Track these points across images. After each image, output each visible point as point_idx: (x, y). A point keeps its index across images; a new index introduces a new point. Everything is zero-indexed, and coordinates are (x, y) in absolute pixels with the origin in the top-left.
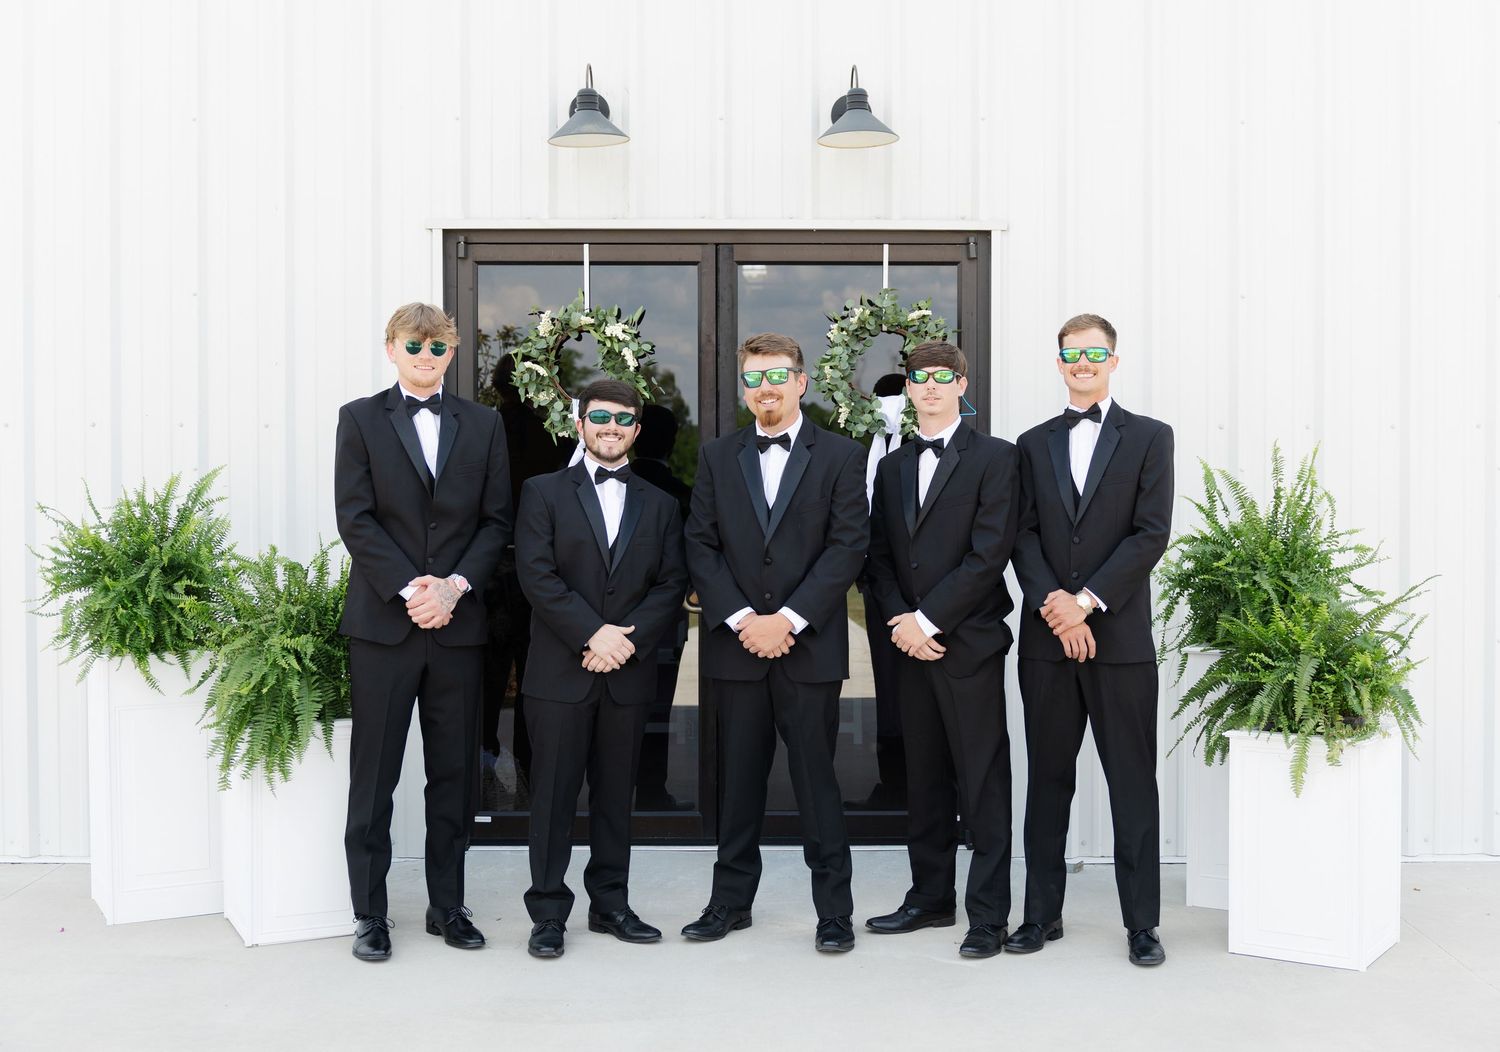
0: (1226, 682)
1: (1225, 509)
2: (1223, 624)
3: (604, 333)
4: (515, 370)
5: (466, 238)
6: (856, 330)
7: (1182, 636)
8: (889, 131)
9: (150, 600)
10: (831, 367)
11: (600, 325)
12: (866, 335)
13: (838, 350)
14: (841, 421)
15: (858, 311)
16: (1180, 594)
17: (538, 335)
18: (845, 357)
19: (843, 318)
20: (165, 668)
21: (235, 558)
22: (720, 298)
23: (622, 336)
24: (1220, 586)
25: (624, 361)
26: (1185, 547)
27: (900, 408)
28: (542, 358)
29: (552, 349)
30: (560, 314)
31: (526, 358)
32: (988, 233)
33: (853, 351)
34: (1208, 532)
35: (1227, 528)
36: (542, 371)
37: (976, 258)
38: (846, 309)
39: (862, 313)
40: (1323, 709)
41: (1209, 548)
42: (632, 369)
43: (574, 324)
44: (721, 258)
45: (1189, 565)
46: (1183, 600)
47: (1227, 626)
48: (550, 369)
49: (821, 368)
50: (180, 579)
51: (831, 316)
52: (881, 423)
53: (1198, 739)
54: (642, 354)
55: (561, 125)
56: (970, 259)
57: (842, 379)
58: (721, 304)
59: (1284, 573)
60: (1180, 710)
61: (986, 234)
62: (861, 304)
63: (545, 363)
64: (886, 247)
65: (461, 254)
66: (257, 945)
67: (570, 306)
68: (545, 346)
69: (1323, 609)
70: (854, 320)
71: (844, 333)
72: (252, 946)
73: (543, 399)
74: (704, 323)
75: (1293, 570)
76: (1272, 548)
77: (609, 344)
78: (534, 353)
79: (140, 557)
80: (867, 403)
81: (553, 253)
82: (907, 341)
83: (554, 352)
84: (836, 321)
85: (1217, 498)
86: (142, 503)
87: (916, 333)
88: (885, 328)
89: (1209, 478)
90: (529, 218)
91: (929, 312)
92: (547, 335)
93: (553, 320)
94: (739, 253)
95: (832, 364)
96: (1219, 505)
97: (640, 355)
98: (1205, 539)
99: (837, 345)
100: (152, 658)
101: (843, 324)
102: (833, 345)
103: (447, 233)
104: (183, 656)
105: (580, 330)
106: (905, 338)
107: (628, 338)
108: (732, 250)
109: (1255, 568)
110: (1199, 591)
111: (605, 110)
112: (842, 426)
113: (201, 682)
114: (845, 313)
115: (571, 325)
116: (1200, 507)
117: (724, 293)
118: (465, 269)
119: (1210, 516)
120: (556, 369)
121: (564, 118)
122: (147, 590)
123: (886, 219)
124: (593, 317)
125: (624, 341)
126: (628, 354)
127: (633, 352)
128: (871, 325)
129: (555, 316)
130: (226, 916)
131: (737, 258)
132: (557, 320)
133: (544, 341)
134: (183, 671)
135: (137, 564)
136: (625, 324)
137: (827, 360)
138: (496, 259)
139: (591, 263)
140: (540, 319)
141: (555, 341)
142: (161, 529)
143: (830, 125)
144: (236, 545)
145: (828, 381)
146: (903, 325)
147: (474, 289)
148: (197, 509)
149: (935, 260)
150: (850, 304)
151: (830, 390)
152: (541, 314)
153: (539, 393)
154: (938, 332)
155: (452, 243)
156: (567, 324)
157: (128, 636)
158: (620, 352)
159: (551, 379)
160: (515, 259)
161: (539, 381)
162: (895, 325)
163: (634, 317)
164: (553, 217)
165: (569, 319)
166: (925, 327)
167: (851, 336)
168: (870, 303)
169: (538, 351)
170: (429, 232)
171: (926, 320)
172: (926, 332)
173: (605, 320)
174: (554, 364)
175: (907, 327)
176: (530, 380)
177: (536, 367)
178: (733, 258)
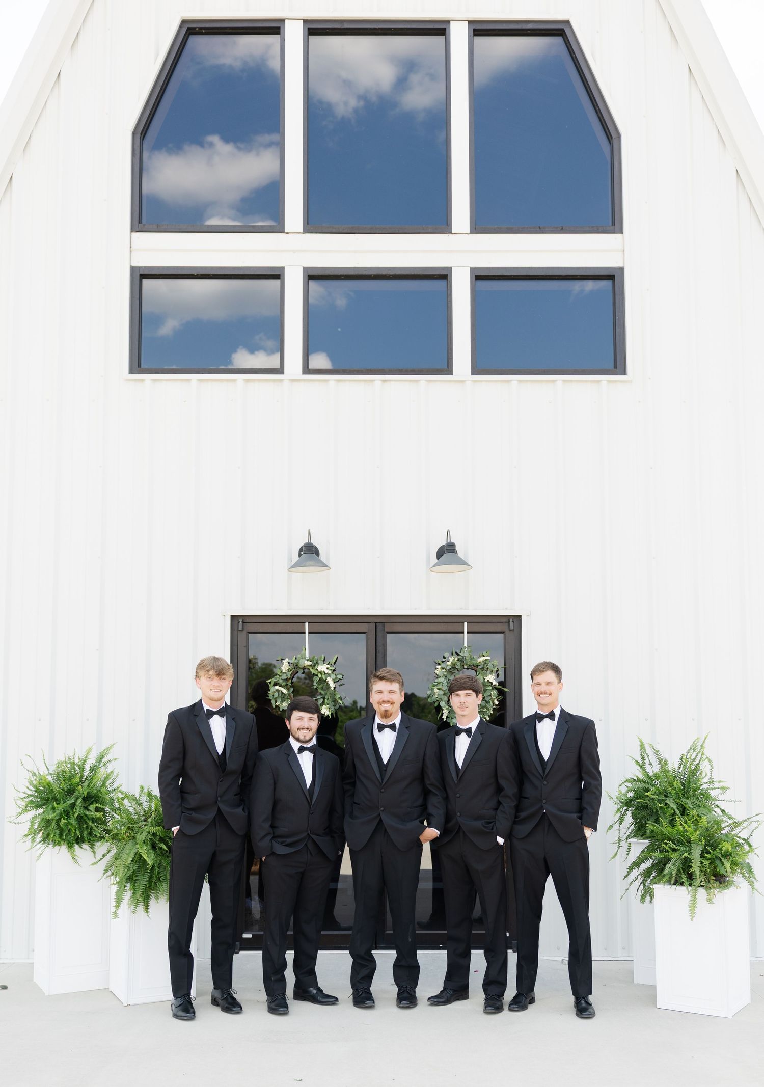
0: (652, 858)
1: (651, 764)
2: (650, 826)
3: (317, 670)
4: (270, 691)
5: (243, 620)
6: (450, 669)
7: (628, 833)
8: (466, 564)
9: (77, 815)
10: (438, 689)
11: (315, 666)
12: (456, 672)
13: (441, 680)
14: (444, 717)
15: (451, 659)
16: (627, 810)
17: (281, 672)
19: (443, 662)
20: (83, 852)
21: (121, 792)
22: (378, 651)
23: (327, 671)
24: (647, 806)
25: (328, 684)
26: (629, 784)
28: (284, 684)
29: (289, 679)
30: (293, 661)
31: (275, 684)
32: (520, 617)
33: (449, 680)
34: (641, 777)
35: (651, 774)
36: (285, 691)
37: (514, 630)
38: (444, 657)
39: (454, 660)
40: (704, 873)
41: (642, 785)
42: (332, 688)
43: (301, 665)
44: (378, 629)
45: (631, 794)
46: (629, 814)
47: (652, 827)
48: (288, 690)
49: (432, 690)
50: (92, 803)
51: (437, 661)
53: (638, 890)
54: (337, 680)
55: (293, 563)
56: (510, 630)
57: (444, 694)
58: (378, 654)
59: (681, 799)
60: (628, 874)
61: (519, 618)
62: (452, 655)
63: (286, 686)
64: (466, 624)
65: (240, 628)
66: (131, 1004)
67: (299, 656)
68: (286, 678)
69: (704, 819)
70: (449, 663)
71: (444, 670)
72: (128, 1005)
74: (369, 665)
75: (687, 798)
76: (675, 786)
77: (320, 676)
78: (280, 681)
79: (70, 792)
81: (289, 627)
82: (478, 673)
83: (290, 680)
84: (439, 664)
85: (646, 758)
86: (74, 763)
87: (482, 669)
88: (465, 667)
89: (642, 747)
90: (276, 610)
91: (488, 658)
92: (286, 672)
93: (289, 663)
94: (388, 627)
95: (438, 687)
96: (647, 762)
98: (639, 780)
99: (440, 677)
100: (76, 846)
101: (443, 665)
102: (438, 677)
103: (233, 617)
104: (92, 846)
105: (304, 668)
106: (476, 672)
107: (330, 672)
108: (384, 626)
109: (666, 796)
110: (637, 809)
111: (317, 553)
112: (445, 720)
113: (101, 859)
114: (444, 660)
115: (299, 666)
116: (637, 762)
117: (380, 649)
119: (642, 767)
120: (292, 690)
121: (296, 558)
122: (74, 810)
123: (467, 609)
124: (311, 661)
125: (328, 674)
126: (330, 680)
127: (333, 679)
128: (458, 666)
129: (290, 661)
130: (110, 990)
131: (386, 630)
132: (292, 663)
133: (285, 674)
134: (92, 853)
135: (69, 796)
136: (328, 664)
137: (436, 685)
138: (259, 631)
139: (309, 633)
140: (283, 663)
141: (291, 675)
142: (81, 777)
143: (436, 560)
144: (121, 786)
145: (436, 696)
146: (475, 665)
147: (247, 647)
148: (100, 766)
149: (491, 631)
150: (446, 655)
151: (437, 701)
152: (284, 661)
153: (282, 702)
154: (494, 668)
155: (236, 622)
156: (296, 666)
157: (64, 835)
158: (326, 679)
159: (289, 695)
160: (269, 631)
161: (283, 696)
162: (471, 665)
163: (332, 660)
164: (289, 609)
165: (298, 662)
166: (487, 666)
167: (448, 672)
168: (457, 654)
169: (282, 680)
170: (223, 616)
171: (487, 662)
172: (488, 669)
173: (317, 663)
174: (291, 687)
175: (477, 666)
176: (278, 696)
177: (281, 689)
178: (384, 630)
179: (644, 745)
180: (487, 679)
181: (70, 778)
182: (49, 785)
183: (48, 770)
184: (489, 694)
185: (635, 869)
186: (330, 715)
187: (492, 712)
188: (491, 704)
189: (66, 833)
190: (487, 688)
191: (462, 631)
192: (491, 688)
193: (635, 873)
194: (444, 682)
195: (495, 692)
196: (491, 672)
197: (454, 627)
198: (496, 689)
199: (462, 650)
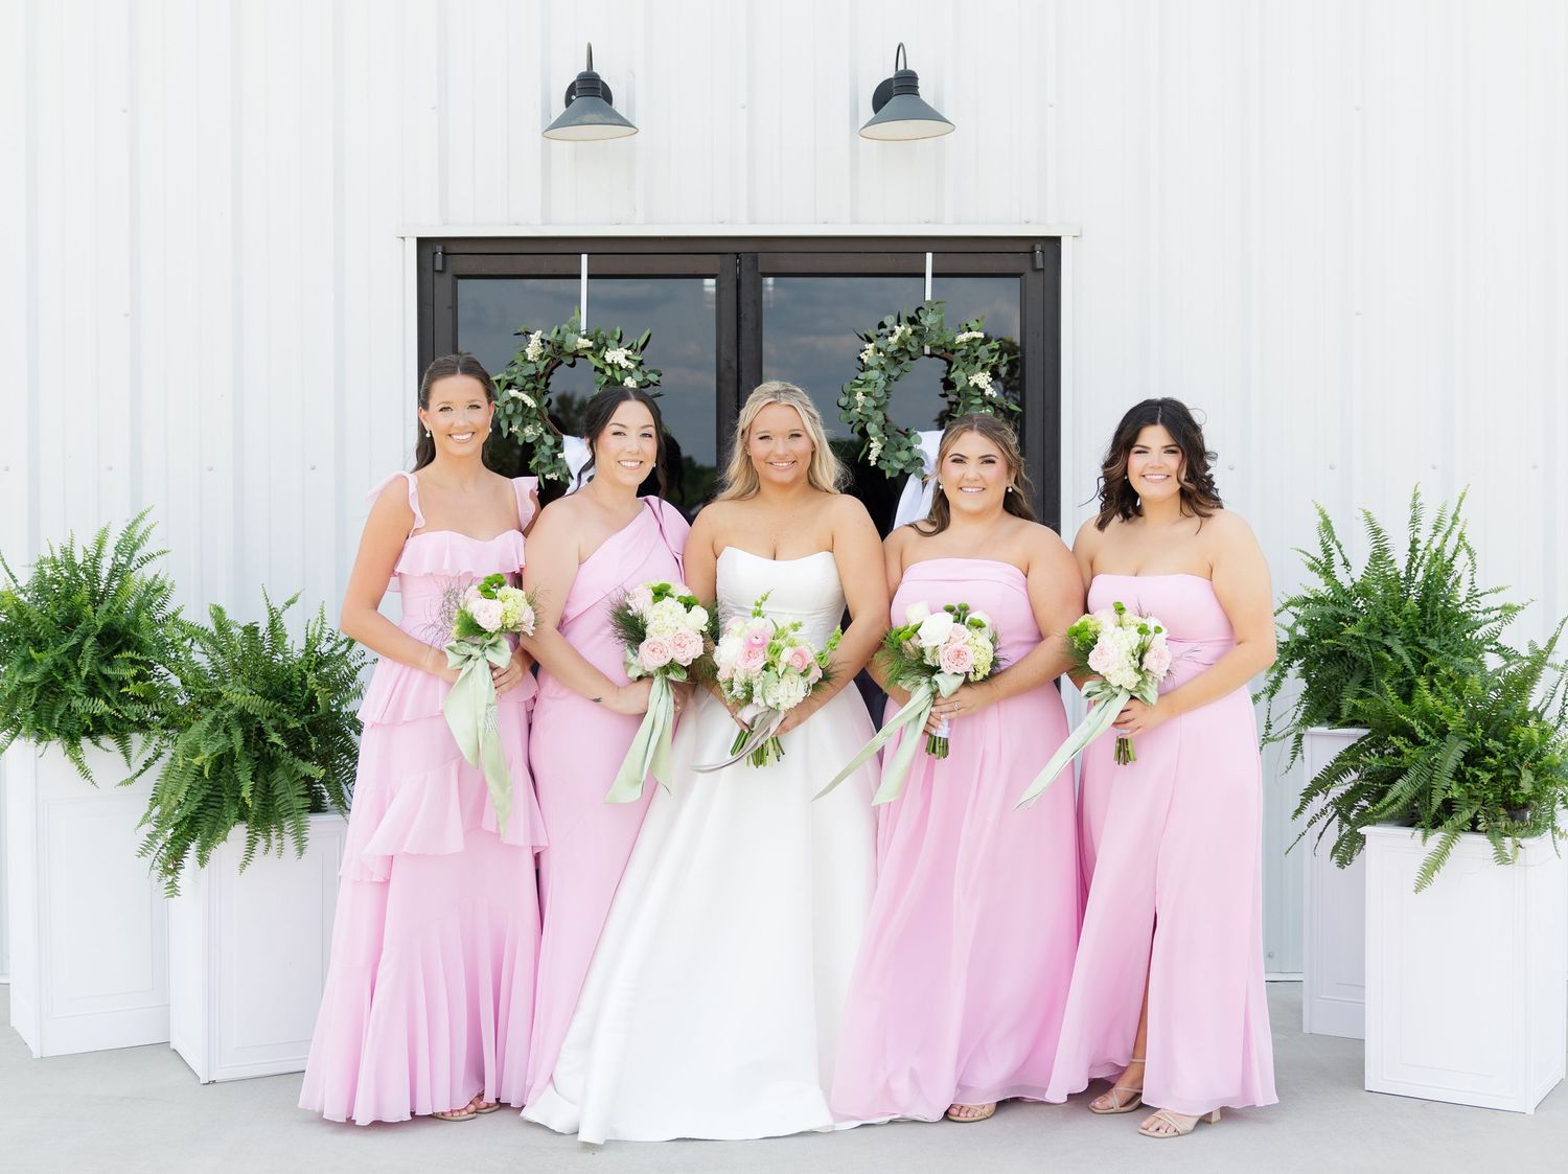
1: (1346, 564)
2: (1348, 701)
3: (604, 359)
5: (444, 248)
6: (895, 352)
8: (942, 119)
9: (84, 674)
11: (599, 350)
12: (906, 359)
13: (873, 374)
14: (873, 458)
15: (898, 331)
16: (1289, 665)
17: (525, 360)
18: (881, 383)
19: (880, 337)
20: (102, 755)
21: (180, 625)
22: (742, 315)
23: (624, 364)
24: (1344, 653)
26: (1297, 610)
28: (530, 385)
29: (542, 376)
30: (552, 336)
31: (511, 386)
32: (1057, 240)
33: (889, 377)
34: (1324, 592)
35: (1347, 585)
36: (530, 402)
37: (1043, 269)
38: (882, 327)
39: (904, 332)
41: (1329, 610)
43: (569, 347)
44: (743, 268)
45: (1302, 631)
46: (1294, 672)
48: (538, 400)
49: (851, 396)
50: (118, 650)
51: (866, 335)
52: (917, 460)
56: (1035, 270)
57: (875, 407)
58: (743, 323)
59: (1421, 639)
61: (1055, 242)
62: (900, 322)
63: (532, 392)
64: (929, 256)
65: (439, 267)
66: (214, 1082)
67: (564, 327)
68: (534, 373)
70: (893, 340)
71: (881, 354)
72: (209, 1083)
73: (530, 433)
74: (723, 346)
75: (1432, 636)
76: (1405, 610)
77: (609, 372)
78: (520, 381)
79: (70, 623)
80: (906, 439)
81: (546, 263)
82: (954, 367)
83: (544, 379)
84: (872, 341)
85: (1335, 551)
86: (70, 563)
87: (965, 357)
88: (927, 350)
89: (1326, 526)
90: (518, 224)
91: (980, 335)
92: (536, 359)
93: (542, 341)
94: (765, 263)
95: (865, 391)
96: (1337, 559)
98: (1320, 601)
99: (872, 369)
100: (85, 742)
101: (879, 344)
102: (866, 368)
103: (421, 242)
104: (122, 740)
105: (575, 355)
106: (950, 364)
107: (632, 366)
108: (756, 260)
109: (1385, 634)
110: (1313, 660)
111: (607, 96)
112: (873, 463)
113: (142, 771)
114: (882, 332)
115: (565, 349)
117: (747, 310)
118: (443, 283)
119: (1327, 572)
120: (546, 401)
121: (559, 108)
122: (79, 662)
123: (936, 223)
124: (591, 341)
125: (627, 369)
128: (912, 347)
129: (546, 338)
130: (172, 1047)
131: (760, 270)
132: (549, 342)
133: (532, 365)
134: (123, 758)
135: (67, 631)
136: (628, 349)
137: (860, 387)
138: (479, 273)
139: (589, 277)
140: (528, 341)
141: (546, 367)
142: (93, 593)
143: (871, 114)
144: (180, 609)
145: (859, 410)
146: (950, 348)
147: (454, 308)
148: (132, 567)
149: (992, 271)
150: (888, 322)
151: (860, 420)
152: (531, 336)
153: (524, 427)
154: (993, 357)
155: (428, 253)
156: (560, 347)
157: (57, 717)
158: (623, 382)
159: (539, 410)
160: (501, 272)
161: (525, 414)
162: (940, 347)
163: (638, 340)
164: (547, 223)
165: (564, 341)
166: (975, 352)
167: (889, 358)
168: (912, 321)
169: (525, 377)
170: (401, 240)
171: (977, 344)
172: (977, 357)
173: (605, 344)
174: (544, 394)
175: (953, 352)
176: (514, 411)
177: (523, 396)
178: (757, 269)
179: (1329, 522)
180: (974, 380)
181: (68, 596)
182: (19, 607)
183: (15, 581)
185: (1317, 794)
189: (61, 712)
190: (972, 402)
191: (922, 271)
192: (981, 401)
193: (1319, 802)
194: (880, 381)
196: (984, 367)
197: (904, 264)
198: (991, 403)
199: (920, 313)
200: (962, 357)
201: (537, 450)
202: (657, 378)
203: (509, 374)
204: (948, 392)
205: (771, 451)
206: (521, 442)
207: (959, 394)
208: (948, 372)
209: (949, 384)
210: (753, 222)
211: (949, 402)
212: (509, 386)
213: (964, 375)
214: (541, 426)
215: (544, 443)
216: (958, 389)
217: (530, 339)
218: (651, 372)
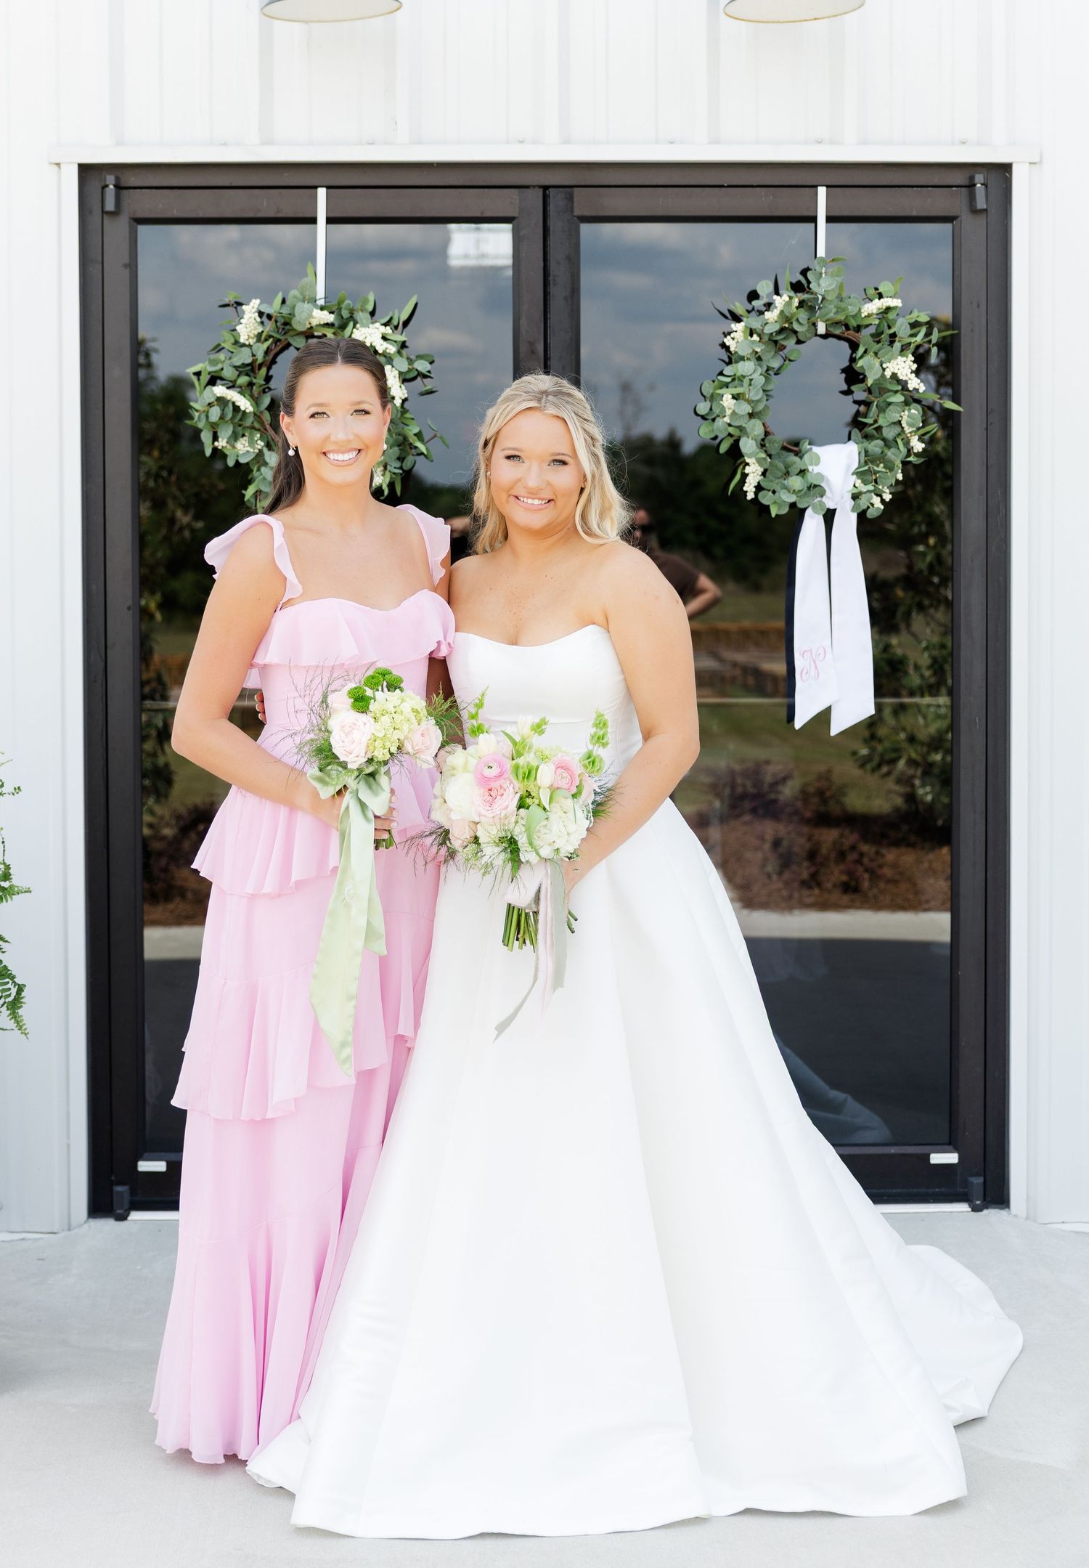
4: (196, 401)
5: (117, 179)
6: (775, 334)
10: (734, 397)
11: (343, 326)
12: (790, 343)
13: (746, 368)
14: (749, 488)
15: (779, 302)
17: (236, 342)
18: (759, 380)
19: (750, 311)
22: (551, 278)
23: (381, 346)
27: (848, 467)
28: (243, 380)
29: (260, 366)
30: (274, 308)
31: (215, 380)
32: (1005, 169)
33: (768, 369)
36: (245, 404)
37: (986, 210)
38: (755, 297)
39: (788, 304)
42: (398, 402)
43: (299, 324)
44: (552, 209)
48: (256, 401)
49: (714, 398)
51: (731, 309)
52: (815, 489)
54: (413, 375)
56: (975, 211)
57: (751, 415)
58: (552, 290)
61: (1004, 170)
62: (781, 288)
63: (248, 390)
64: (822, 191)
65: (110, 206)
67: (293, 293)
68: (249, 360)
70: (771, 316)
71: (755, 337)
73: (244, 449)
74: (523, 322)
78: (229, 373)
80: (792, 458)
81: (266, 203)
82: (861, 350)
83: (264, 371)
84: (739, 319)
87: (877, 337)
88: (822, 328)
90: (225, 144)
91: (896, 303)
92: (252, 341)
93: (261, 314)
94: (581, 203)
95: (736, 391)
97: (409, 376)
99: (742, 358)
101: (755, 322)
102: (731, 358)
103: (84, 169)
105: (309, 334)
106: (854, 346)
107: (392, 349)
108: (570, 198)
112: (750, 496)
114: (754, 305)
115: (294, 326)
117: (558, 272)
120: (266, 401)
123: (833, 143)
124: (332, 312)
127: (401, 373)
128: (800, 326)
129: (267, 310)
131: (577, 212)
132: (269, 317)
133: (246, 350)
136: (385, 325)
137: (727, 385)
138: (169, 215)
139: (330, 221)
140: (240, 315)
141: (267, 352)
145: (727, 420)
146: (853, 323)
147: (132, 266)
149: (914, 214)
150: (765, 288)
151: (730, 435)
152: (244, 307)
153: (236, 440)
154: (914, 335)
155: (95, 185)
156: (286, 325)
159: (257, 416)
160: (201, 215)
161: (236, 420)
162: (837, 323)
163: (400, 313)
164: (270, 142)
165: (292, 315)
166: (889, 327)
167: (764, 343)
168: (797, 287)
169: (236, 367)
170: (55, 166)
171: (891, 316)
172: (893, 336)
173: (351, 318)
174: (264, 392)
175: (858, 329)
176: (222, 418)
177: (233, 396)
178: (572, 210)
180: (889, 370)
184: (896, 417)
186: (385, 487)
187: (900, 477)
188: (903, 450)
190: (890, 398)
191: (812, 214)
192: (901, 398)
194: (756, 376)
195: (915, 411)
196: (904, 349)
197: (787, 202)
198: (918, 401)
199: (809, 275)
200: (872, 335)
201: (255, 473)
202: (428, 367)
203: (213, 362)
204: (853, 388)
205: (519, 480)
206: (231, 463)
207: (869, 391)
208: (853, 360)
209: (853, 376)
210: (567, 141)
211: (855, 402)
212: (213, 381)
213: (877, 362)
214: (261, 438)
215: (266, 464)
216: (870, 382)
217: (244, 312)
218: (419, 357)
